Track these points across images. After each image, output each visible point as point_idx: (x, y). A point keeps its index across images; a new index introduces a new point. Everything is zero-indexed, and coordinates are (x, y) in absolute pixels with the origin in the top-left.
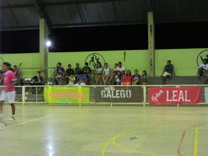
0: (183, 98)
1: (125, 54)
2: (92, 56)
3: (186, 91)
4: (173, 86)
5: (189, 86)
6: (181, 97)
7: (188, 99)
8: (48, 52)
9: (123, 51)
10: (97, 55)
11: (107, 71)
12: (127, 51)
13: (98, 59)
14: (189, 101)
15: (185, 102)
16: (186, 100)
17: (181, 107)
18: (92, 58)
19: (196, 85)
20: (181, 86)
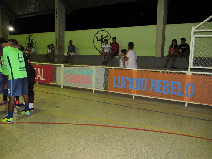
0: (40, 76)
3: (42, 69)
4: (34, 64)
5: (45, 64)
6: (39, 75)
7: (43, 78)
8: (9, 35)
13: (32, 39)
14: (44, 79)
15: (41, 80)
16: (42, 79)
17: (39, 85)
19: (50, 64)
20: (39, 64)
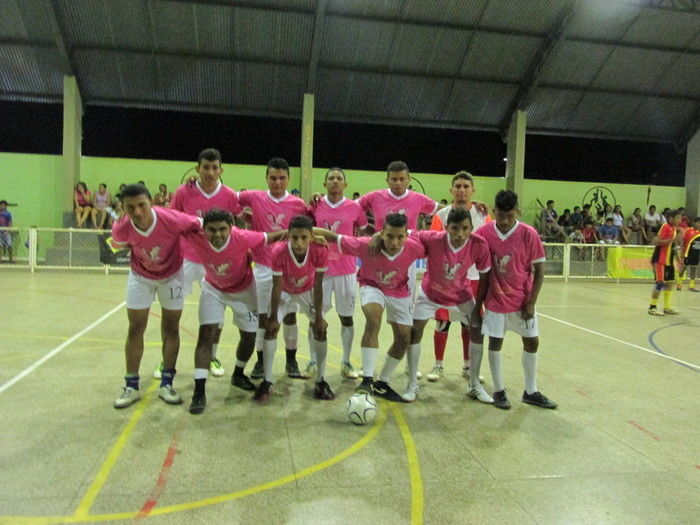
1: (649, 191)
2: (595, 191)
9: (647, 187)
10: (604, 190)
11: (618, 221)
12: (653, 187)
13: (606, 197)
18: (596, 195)
